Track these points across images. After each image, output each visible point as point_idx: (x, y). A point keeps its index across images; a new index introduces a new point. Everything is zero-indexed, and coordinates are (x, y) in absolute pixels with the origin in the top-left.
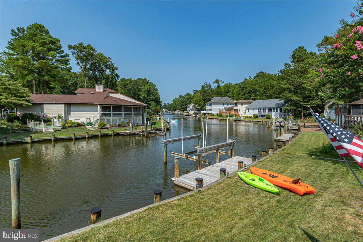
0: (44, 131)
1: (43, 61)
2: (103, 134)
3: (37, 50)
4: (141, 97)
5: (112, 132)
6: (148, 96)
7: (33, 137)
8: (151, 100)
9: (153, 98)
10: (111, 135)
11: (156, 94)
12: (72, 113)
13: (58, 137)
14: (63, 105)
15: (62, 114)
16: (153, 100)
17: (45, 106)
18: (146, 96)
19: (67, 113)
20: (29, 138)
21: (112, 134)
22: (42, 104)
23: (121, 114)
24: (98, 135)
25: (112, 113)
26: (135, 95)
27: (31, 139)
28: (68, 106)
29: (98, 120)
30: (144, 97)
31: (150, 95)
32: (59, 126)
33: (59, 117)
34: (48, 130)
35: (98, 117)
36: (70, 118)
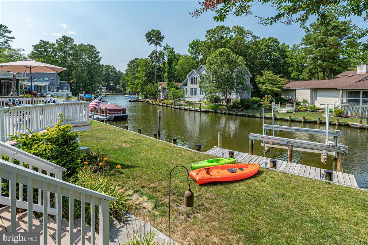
0: (279, 111)
1: (321, 49)
2: (323, 121)
3: (317, 40)
5: (336, 121)
10: (335, 125)
12: (317, 98)
13: (278, 117)
14: (310, 90)
15: (308, 99)
17: (297, 91)
19: (314, 98)
21: (337, 124)
22: (295, 90)
24: (317, 122)
25: (361, 99)
28: (315, 91)
29: (339, 106)
32: (292, 109)
33: (304, 101)
34: (283, 111)
35: (339, 103)
36: (316, 103)
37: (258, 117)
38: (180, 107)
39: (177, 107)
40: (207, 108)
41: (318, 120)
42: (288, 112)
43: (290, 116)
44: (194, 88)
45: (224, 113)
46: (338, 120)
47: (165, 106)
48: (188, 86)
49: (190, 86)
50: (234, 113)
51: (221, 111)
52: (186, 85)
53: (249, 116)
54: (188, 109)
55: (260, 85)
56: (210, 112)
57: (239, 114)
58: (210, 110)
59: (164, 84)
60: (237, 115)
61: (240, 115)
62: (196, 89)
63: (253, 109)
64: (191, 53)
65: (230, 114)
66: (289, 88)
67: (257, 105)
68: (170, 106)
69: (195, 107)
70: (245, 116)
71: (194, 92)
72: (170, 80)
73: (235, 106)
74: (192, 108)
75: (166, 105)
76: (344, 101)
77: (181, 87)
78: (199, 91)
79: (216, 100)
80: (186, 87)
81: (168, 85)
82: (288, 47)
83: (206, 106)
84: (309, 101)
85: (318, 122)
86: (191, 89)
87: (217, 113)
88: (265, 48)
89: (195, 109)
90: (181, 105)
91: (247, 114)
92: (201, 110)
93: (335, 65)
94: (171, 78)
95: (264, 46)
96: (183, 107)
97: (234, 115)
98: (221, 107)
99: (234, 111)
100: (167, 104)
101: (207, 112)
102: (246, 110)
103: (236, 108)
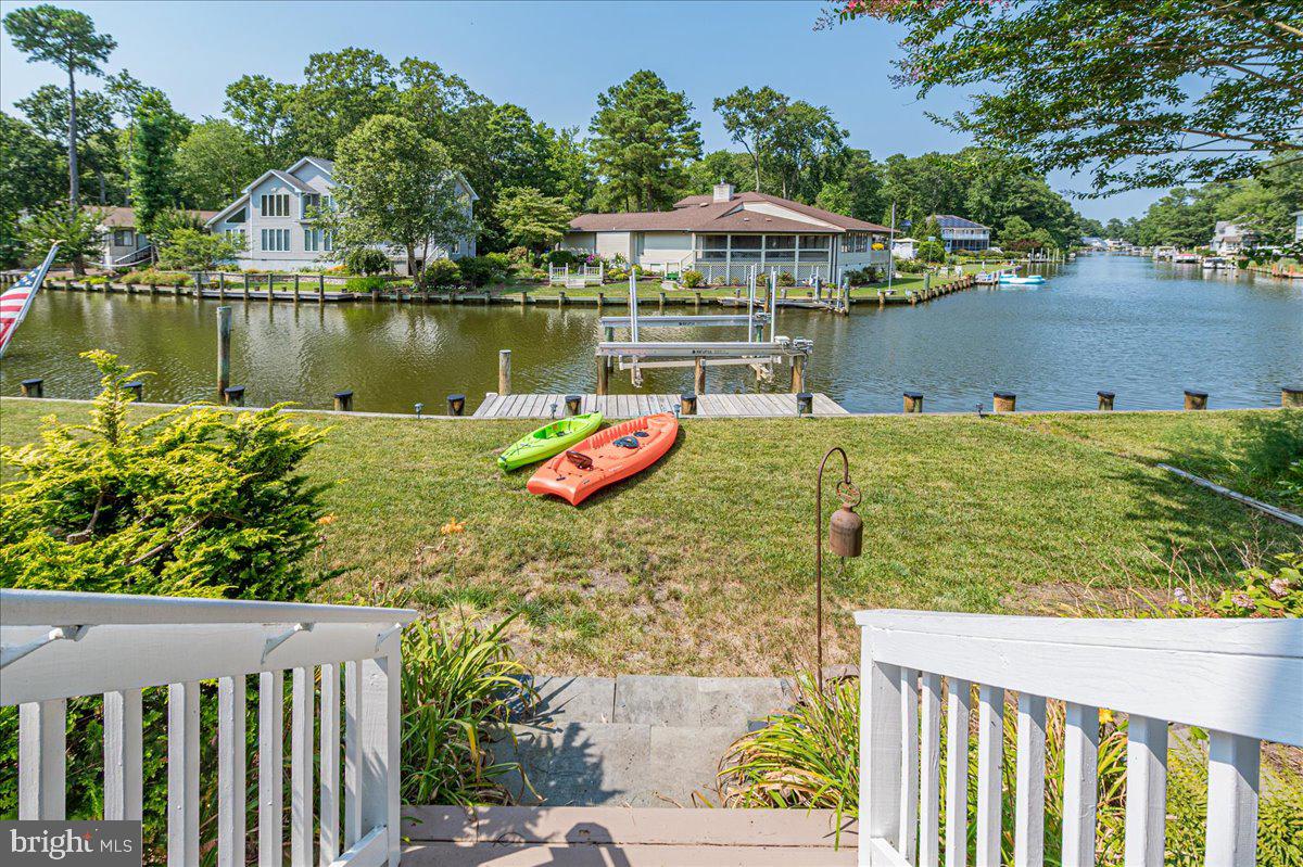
0: (569, 285)
4: (969, 204)
5: (696, 297)
6: (1000, 200)
7: (528, 295)
8: (1009, 213)
9: (1018, 205)
10: (693, 304)
11: (1033, 192)
12: (645, 251)
13: (572, 298)
14: (628, 235)
15: (626, 254)
16: (1016, 212)
17: (598, 235)
18: (986, 199)
19: (637, 251)
20: (522, 295)
21: (697, 302)
22: (595, 233)
23: (759, 255)
25: (729, 251)
26: (947, 200)
27: (525, 297)
28: (639, 235)
29: (691, 267)
30: (980, 202)
31: (1006, 196)
32: (597, 277)
33: (618, 258)
34: (575, 283)
35: (691, 261)
36: (641, 261)
37: (519, 303)
38: (226, 290)
39: (208, 292)
40: (343, 290)
41: (661, 296)
42: (589, 286)
43: (602, 295)
44: (276, 228)
45: (411, 301)
46: (699, 294)
47: (141, 292)
48: (250, 221)
49: (256, 223)
50: (446, 297)
51: (401, 295)
52: (240, 217)
53: (493, 303)
54: (268, 296)
55: (507, 223)
56: (358, 300)
57: (461, 298)
58: (357, 295)
59: (129, 217)
60: (455, 302)
61: (465, 302)
62: (287, 231)
63: (498, 282)
64: (239, 115)
65: (431, 302)
66: (579, 228)
67: (505, 273)
68: (173, 290)
69: (297, 288)
70: (482, 303)
71: (275, 241)
72: (155, 201)
73: (441, 278)
74: (280, 292)
75: (148, 288)
76: (700, 256)
77: (214, 225)
78: (297, 236)
79: (374, 264)
80: (240, 226)
81: (148, 218)
82: (553, 134)
83: (342, 283)
84: (628, 259)
85: (661, 300)
86: (264, 231)
87: (386, 300)
88: (496, 130)
89: (298, 295)
90: (227, 285)
91: (486, 298)
92: (323, 296)
93: (663, 183)
94: (159, 192)
95: (493, 123)
96: (243, 291)
97: (446, 302)
98: (392, 284)
99: (445, 292)
100: (153, 286)
101: (345, 300)
102: (479, 285)
103: (447, 283)
